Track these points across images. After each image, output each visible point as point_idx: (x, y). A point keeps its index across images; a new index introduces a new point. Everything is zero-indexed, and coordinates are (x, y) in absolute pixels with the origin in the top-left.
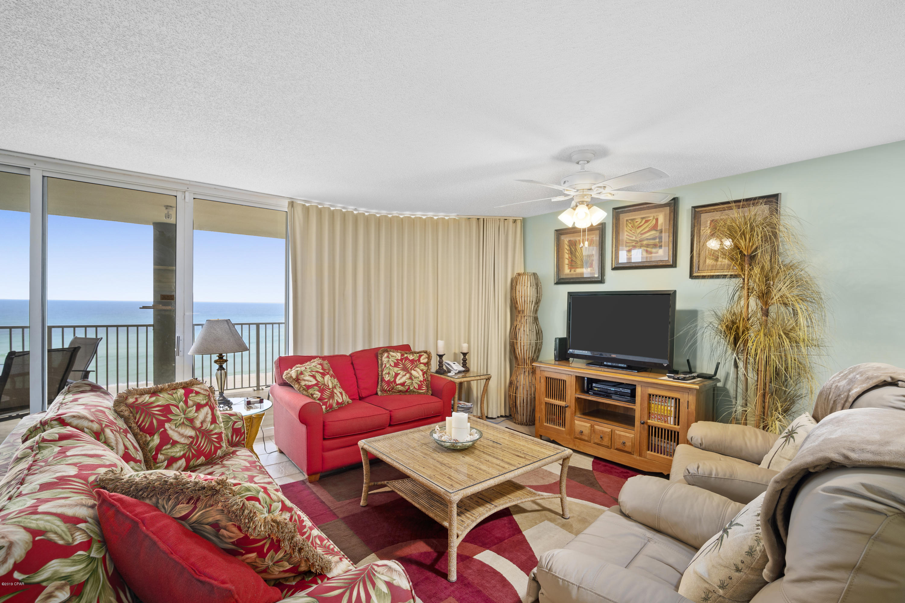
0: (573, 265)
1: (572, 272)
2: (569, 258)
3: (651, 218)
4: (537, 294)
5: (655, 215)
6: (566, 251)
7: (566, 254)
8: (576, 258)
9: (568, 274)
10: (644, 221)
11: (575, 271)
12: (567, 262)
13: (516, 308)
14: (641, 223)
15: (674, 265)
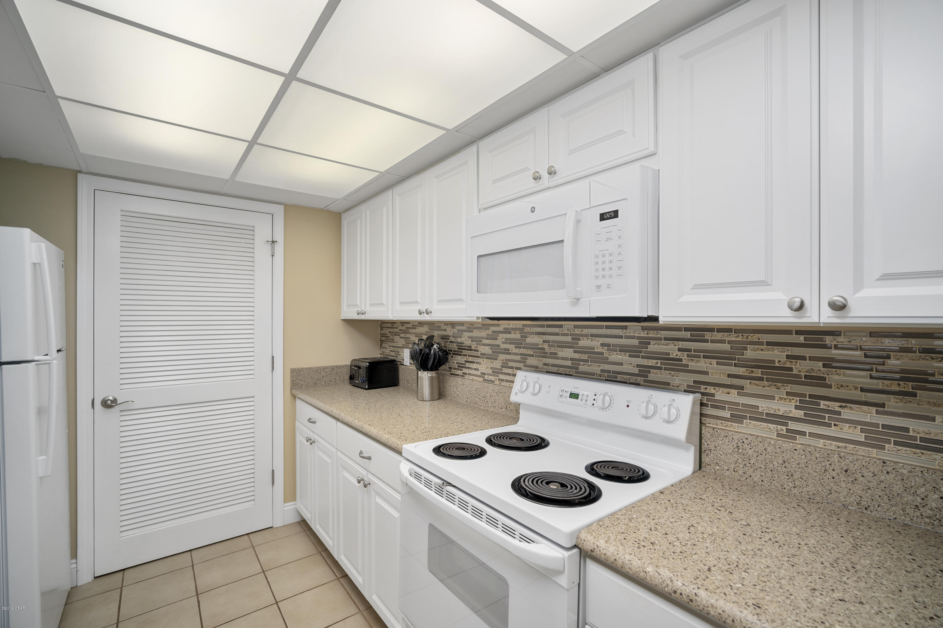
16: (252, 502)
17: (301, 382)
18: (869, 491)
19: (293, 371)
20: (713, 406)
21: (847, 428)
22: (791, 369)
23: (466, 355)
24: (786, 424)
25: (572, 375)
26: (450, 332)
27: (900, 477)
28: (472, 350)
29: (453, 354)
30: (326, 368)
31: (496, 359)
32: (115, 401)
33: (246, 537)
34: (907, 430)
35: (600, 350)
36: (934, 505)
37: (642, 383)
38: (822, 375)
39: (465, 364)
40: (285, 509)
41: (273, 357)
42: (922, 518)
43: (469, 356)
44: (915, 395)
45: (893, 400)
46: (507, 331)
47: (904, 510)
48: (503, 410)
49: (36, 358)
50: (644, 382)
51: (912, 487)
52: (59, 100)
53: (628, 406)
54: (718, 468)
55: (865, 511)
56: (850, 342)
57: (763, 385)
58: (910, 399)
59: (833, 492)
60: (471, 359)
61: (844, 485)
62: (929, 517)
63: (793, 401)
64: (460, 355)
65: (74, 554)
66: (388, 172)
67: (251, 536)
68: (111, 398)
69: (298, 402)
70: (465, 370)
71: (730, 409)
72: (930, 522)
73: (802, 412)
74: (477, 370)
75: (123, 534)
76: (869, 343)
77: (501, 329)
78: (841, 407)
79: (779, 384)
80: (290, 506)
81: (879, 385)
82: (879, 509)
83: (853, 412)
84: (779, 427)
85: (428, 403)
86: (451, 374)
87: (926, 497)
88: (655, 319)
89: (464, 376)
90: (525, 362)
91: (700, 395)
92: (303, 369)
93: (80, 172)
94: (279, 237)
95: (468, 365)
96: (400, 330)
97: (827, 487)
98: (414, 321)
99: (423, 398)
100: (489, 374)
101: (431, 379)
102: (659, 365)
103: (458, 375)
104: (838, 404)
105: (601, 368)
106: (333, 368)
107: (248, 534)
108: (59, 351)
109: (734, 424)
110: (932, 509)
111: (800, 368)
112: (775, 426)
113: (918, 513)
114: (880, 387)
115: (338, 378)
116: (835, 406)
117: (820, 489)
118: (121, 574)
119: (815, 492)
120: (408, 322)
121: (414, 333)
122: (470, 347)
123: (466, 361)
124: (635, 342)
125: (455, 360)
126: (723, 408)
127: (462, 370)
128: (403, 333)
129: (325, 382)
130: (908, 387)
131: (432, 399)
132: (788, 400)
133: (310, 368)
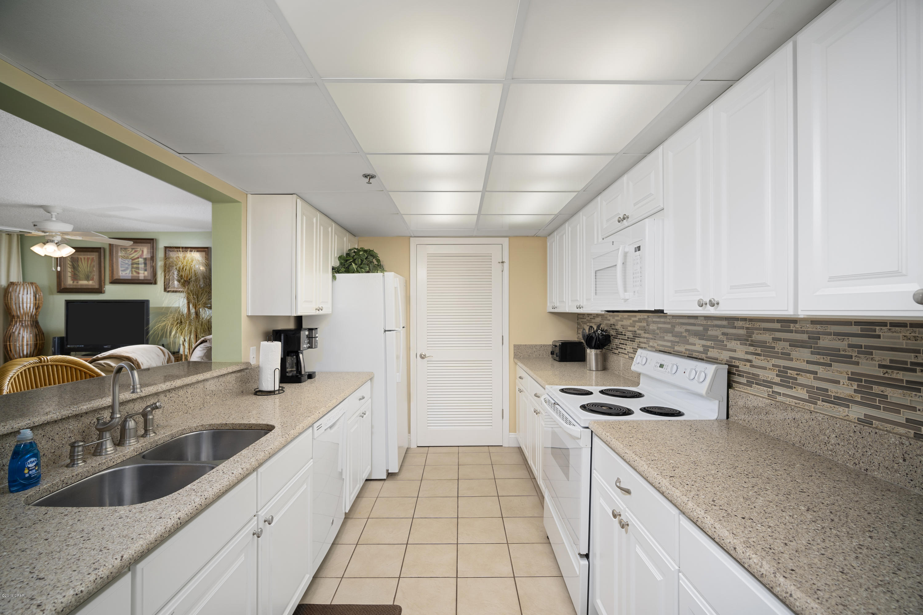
0: (75, 277)
1: (75, 283)
2: (72, 271)
3: (139, 250)
4: (36, 301)
5: (141, 248)
6: (69, 265)
7: (68, 268)
8: (79, 272)
9: (70, 285)
10: (133, 251)
11: (77, 283)
12: (69, 274)
13: (10, 313)
14: (131, 252)
15: (155, 283)
16: (491, 427)
17: (519, 354)
18: (805, 433)
19: (515, 346)
20: (739, 375)
21: (800, 390)
22: (774, 348)
23: (619, 339)
24: (771, 387)
25: (671, 353)
26: (612, 320)
27: (818, 423)
28: (622, 335)
29: (614, 338)
30: (536, 345)
31: (634, 341)
32: (425, 355)
33: (487, 447)
34: (827, 390)
35: (684, 334)
36: (833, 442)
37: (705, 358)
38: (788, 352)
39: (619, 346)
40: (510, 436)
41: (503, 336)
42: (828, 451)
43: (622, 339)
44: (830, 365)
45: (821, 369)
46: (640, 321)
47: (820, 446)
48: (636, 379)
49: (396, 329)
50: (706, 358)
51: (823, 429)
52: (403, 216)
53: (684, 372)
54: (736, 418)
55: (803, 447)
56: (801, 328)
57: (761, 359)
58: (829, 368)
59: (788, 434)
60: (622, 341)
61: (793, 429)
62: (831, 451)
63: (775, 371)
64: (617, 338)
65: (409, 432)
66: (560, 213)
67: (490, 447)
68: (424, 354)
69: (517, 367)
70: (620, 350)
71: (747, 377)
72: (831, 454)
73: (779, 379)
74: (625, 349)
75: (429, 427)
76: (810, 328)
77: (636, 319)
78: (797, 374)
79: (769, 359)
80: (512, 435)
81: (815, 358)
82: (809, 445)
83: (802, 378)
84: (769, 389)
85: (594, 372)
86: (613, 353)
87: (830, 436)
88: (662, 311)
89: (619, 354)
90: (649, 344)
91: (727, 366)
92: (521, 345)
93: (411, 237)
94: (506, 259)
95: (621, 346)
96: (587, 320)
97: (786, 431)
98: (594, 314)
99: (590, 368)
100: (631, 353)
101: (596, 355)
102: (713, 345)
103: (616, 354)
104: (796, 372)
105: (685, 347)
106: (541, 346)
107: (488, 446)
108: (403, 327)
109: (748, 388)
110: (832, 445)
111: (779, 347)
112: (767, 389)
113: (826, 448)
114: (822, 361)
115: (545, 353)
116: (794, 373)
117: (783, 432)
118: (428, 448)
119: (780, 434)
120: (591, 314)
121: (594, 322)
122: (622, 332)
123: (620, 343)
124: (701, 328)
125: (614, 342)
126: (743, 376)
127: (618, 350)
128: (588, 322)
129: (536, 355)
130: (827, 360)
131: (597, 370)
132: (772, 370)
133: (526, 345)
